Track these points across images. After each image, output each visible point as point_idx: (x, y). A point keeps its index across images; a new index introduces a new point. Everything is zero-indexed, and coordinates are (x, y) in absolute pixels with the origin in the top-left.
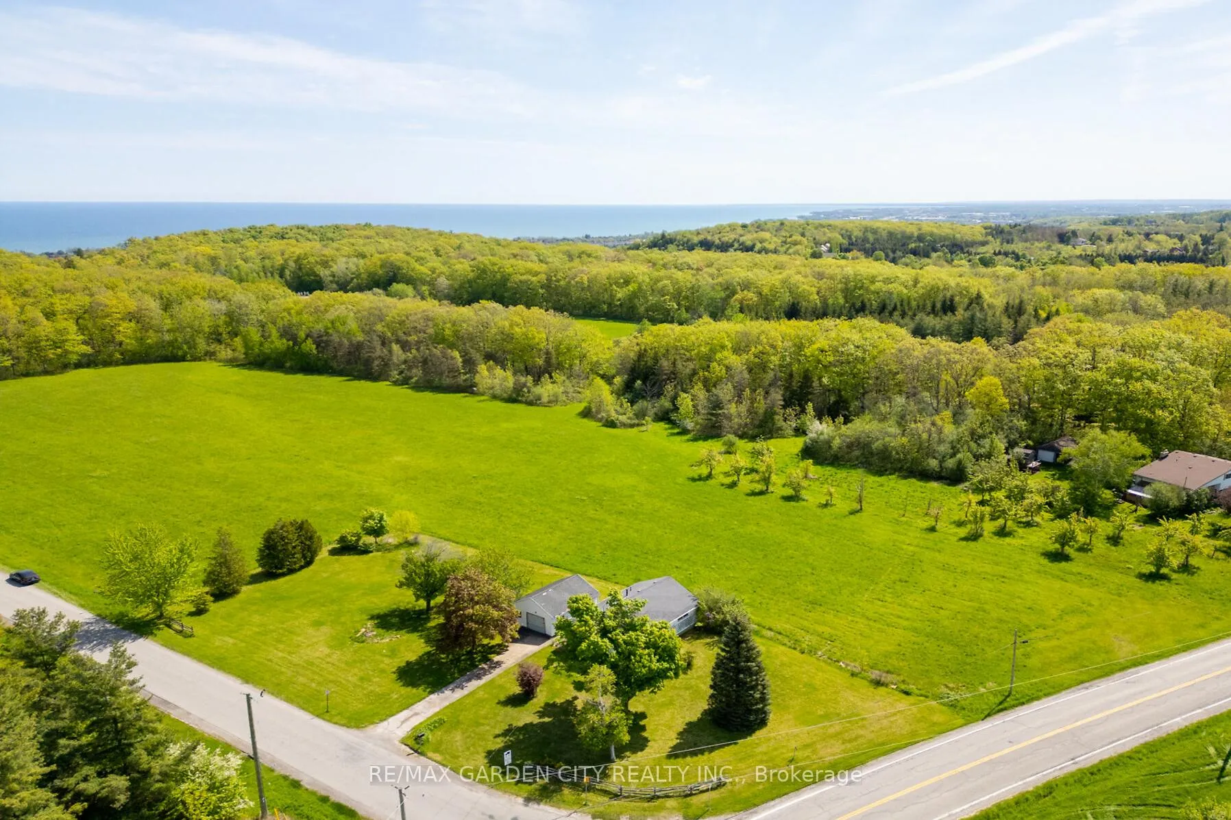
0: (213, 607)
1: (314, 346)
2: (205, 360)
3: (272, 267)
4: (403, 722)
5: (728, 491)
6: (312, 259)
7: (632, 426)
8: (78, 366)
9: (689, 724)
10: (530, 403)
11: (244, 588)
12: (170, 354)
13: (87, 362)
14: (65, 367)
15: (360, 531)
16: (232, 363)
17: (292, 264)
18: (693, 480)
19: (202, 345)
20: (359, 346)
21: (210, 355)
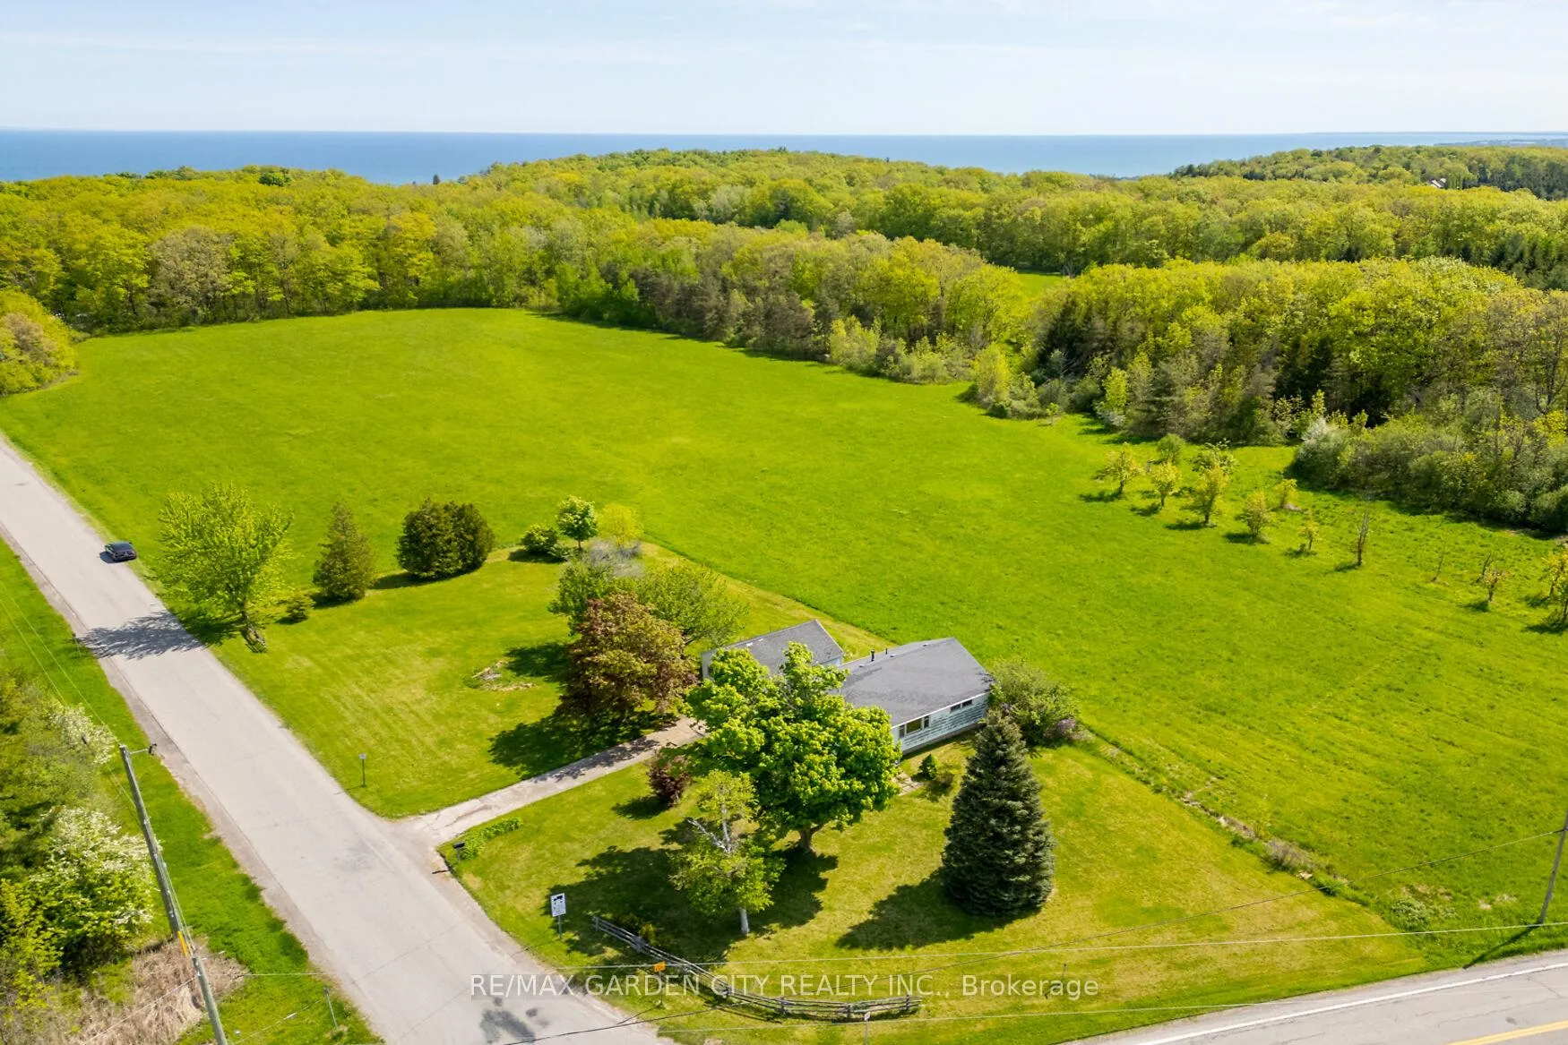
0: (313, 614)
1: (636, 291)
2: (513, 307)
3: (641, 198)
4: (459, 818)
5: (1140, 520)
6: (687, 188)
7: (1030, 417)
8: (364, 306)
9: (904, 891)
10: (895, 378)
11: (369, 593)
12: (472, 297)
13: (372, 302)
14: (348, 307)
15: (556, 529)
16: (545, 311)
17: (664, 194)
18: (1089, 499)
19: (512, 285)
20: (690, 292)
21: (520, 301)
